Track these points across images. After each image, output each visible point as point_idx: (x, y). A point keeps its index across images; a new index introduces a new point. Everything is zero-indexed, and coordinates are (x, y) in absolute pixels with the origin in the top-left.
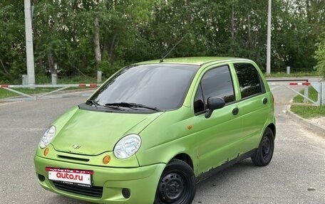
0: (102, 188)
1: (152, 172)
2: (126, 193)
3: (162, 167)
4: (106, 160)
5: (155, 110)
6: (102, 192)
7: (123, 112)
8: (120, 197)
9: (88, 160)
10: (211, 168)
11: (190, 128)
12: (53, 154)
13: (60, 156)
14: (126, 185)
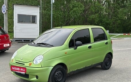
0: (28, 75)
1: (47, 69)
2: (37, 77)
3: (51, 68)
4: (30, 64)
5: (52, 46)
6: (29, 76)
7: (42, 46)
8: (35, 79)
9: (24, 64)
10: (77, 69)
11: (66, 53)
12: (14, 62)
13: (16, 63)
14: (37, 74)
